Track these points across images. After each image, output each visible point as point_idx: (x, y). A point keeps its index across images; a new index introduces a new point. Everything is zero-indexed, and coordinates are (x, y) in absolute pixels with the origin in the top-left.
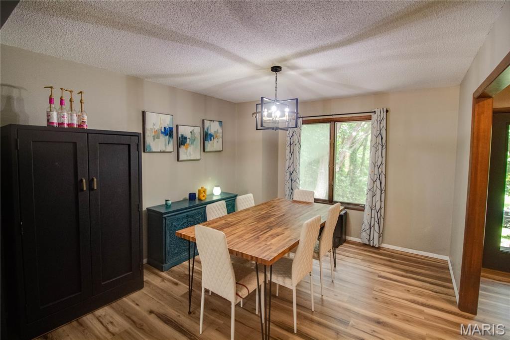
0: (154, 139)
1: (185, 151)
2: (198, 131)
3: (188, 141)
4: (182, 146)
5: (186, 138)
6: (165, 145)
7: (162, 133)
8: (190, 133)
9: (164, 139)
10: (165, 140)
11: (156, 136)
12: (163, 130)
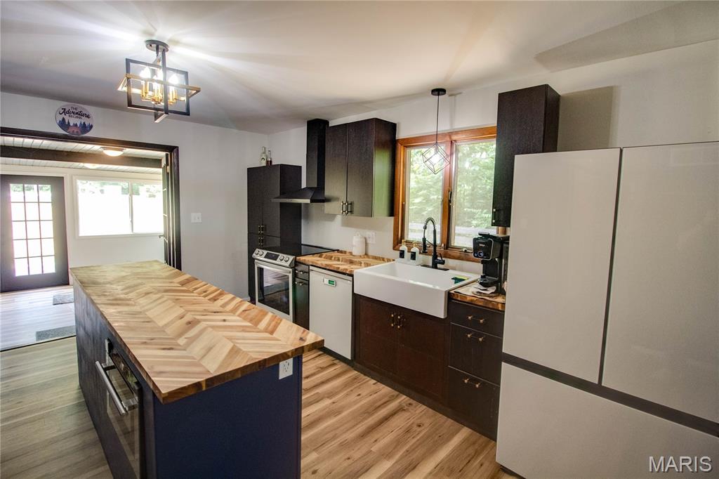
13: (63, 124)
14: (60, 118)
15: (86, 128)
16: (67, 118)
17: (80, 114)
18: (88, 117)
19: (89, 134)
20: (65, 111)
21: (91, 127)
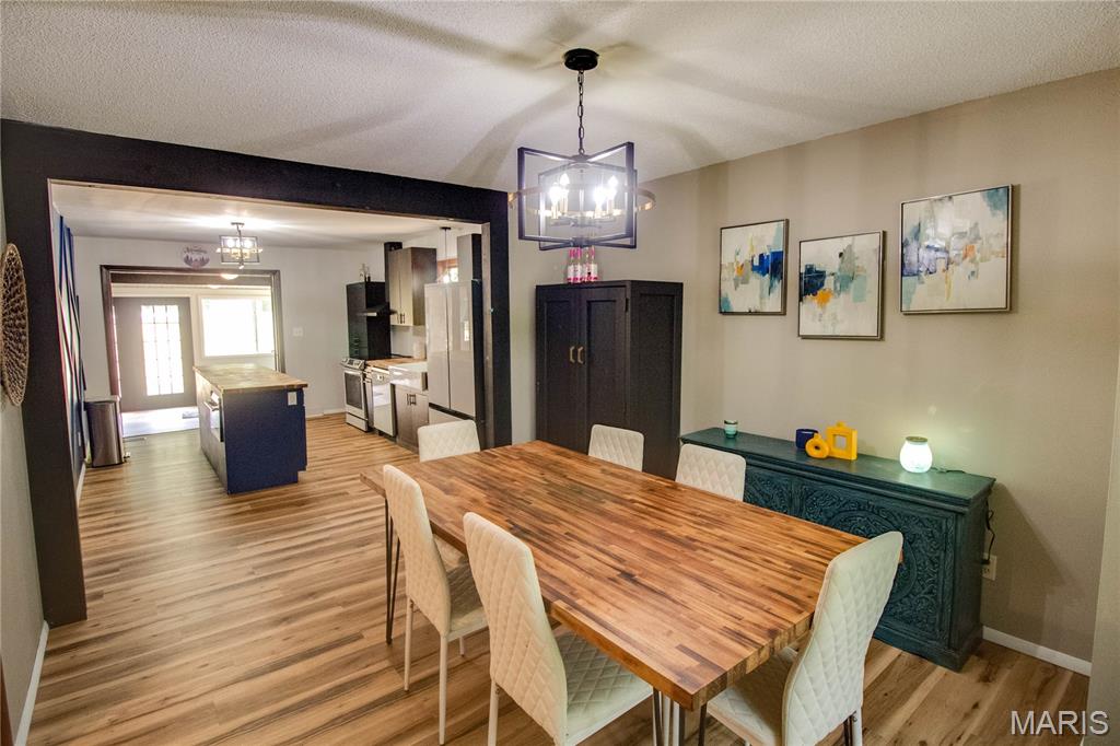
0: (736, 286)
1: (819, 310)
2: (866, 246)
3: (829, 283)
4: (810, 297)
5: (821, 275)
6: (762, 297)
7: (754, 268)
8: (838, 260)
9: (759, 282)
10: (762, 285)
11: (741, 278)
12: (756, 263)
13: (187, 260)
14: (185, 256)
15: (204, 262)
16: (190, 255)
17: (199, 251)
18: (205, 252)
19: (207, 266)
20: (188, 250)
21: (208, 260)
